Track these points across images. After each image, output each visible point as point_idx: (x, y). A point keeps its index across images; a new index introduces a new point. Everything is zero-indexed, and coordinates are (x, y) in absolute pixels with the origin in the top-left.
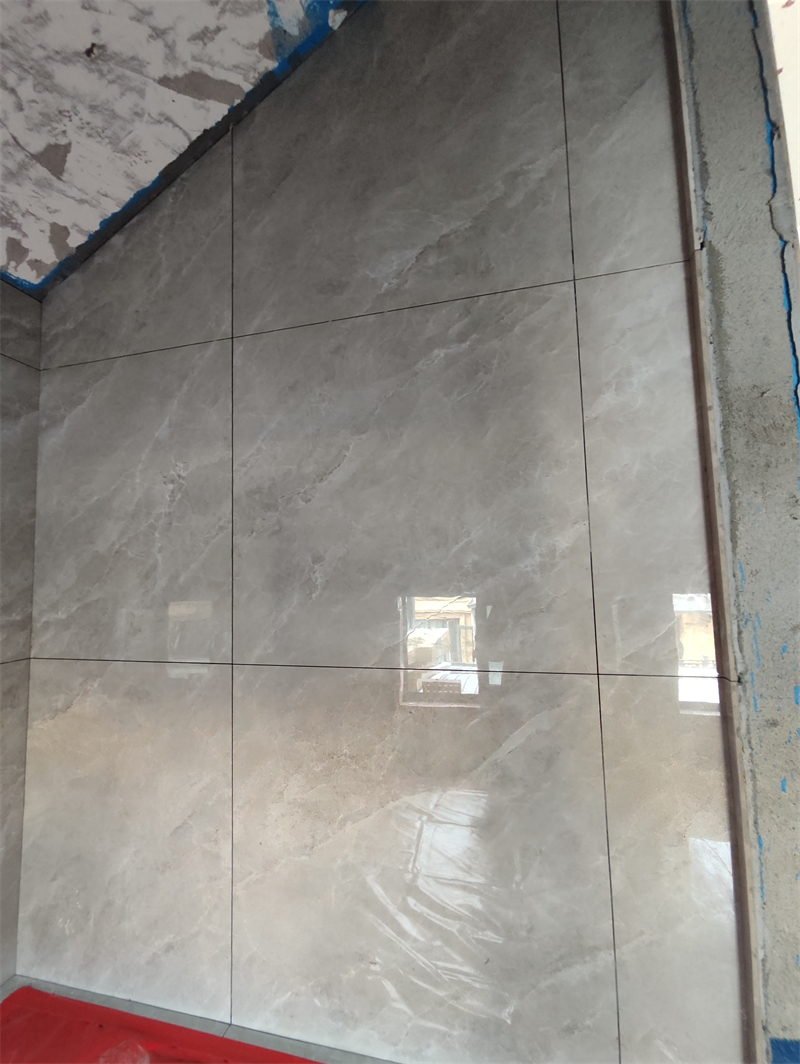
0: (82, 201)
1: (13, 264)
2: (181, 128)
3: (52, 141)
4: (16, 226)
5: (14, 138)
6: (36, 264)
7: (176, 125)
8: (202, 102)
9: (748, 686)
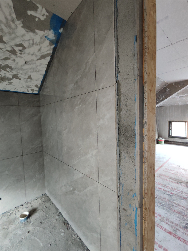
0: (36, 81)
1: (33, 92)
2: (44, 64)
3: (28, 76)
4: (30, 87)
5: (24, 78)
6: (36, 91)
7: (43, 64)
8: (45, 59)
9: (120, 199)
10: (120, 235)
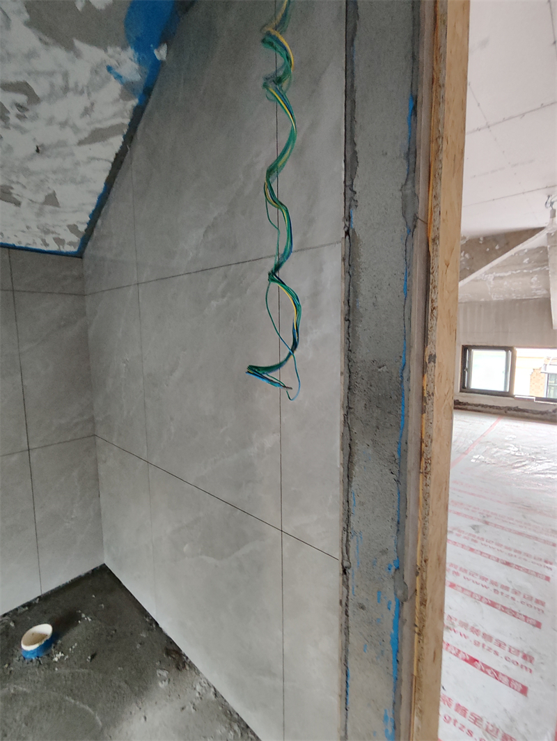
0: (74, 212)
1: (61, 247)
2: (102, 159)
3: (46, 194)
4: (53, 233)
5: (31, 200)
6: (71, 244)
7: (98, 159)
8: (106, 142)
9: (350, 576)
10: (347, 679)
